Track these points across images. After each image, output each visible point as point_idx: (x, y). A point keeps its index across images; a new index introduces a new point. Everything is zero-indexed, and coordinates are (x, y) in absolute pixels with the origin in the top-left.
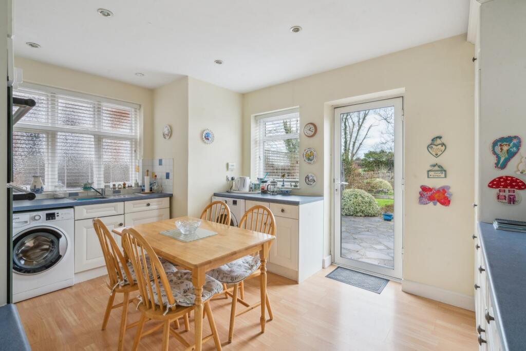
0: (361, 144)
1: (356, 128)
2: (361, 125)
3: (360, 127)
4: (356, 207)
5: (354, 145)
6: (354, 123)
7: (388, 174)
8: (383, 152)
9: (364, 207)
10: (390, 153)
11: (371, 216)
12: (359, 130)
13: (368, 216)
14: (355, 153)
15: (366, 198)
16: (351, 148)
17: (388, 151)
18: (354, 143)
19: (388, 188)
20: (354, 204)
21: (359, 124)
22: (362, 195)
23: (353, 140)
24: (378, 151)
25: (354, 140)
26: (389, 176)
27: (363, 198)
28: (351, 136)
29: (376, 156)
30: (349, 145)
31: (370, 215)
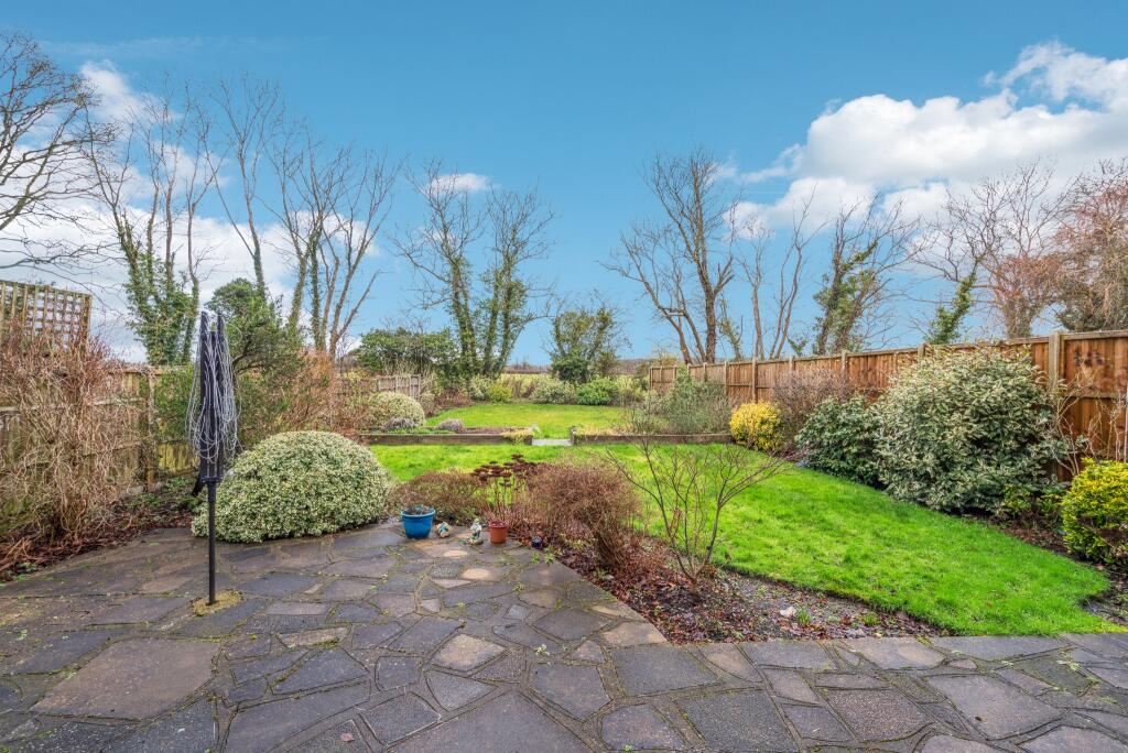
0: (355, 311)
1: (343, 272)
2: (354, 267)
3: (352, 269)
4: (309, 503)
5: (337, 313)
6: (337, 259)
7: (415, 382)
8: (402, 332)
9: (337, 499)
10: (417, 335)
11: (363, 526)
12: (349, 277)
13: (354, 526)
14: (342, 332)
15: (346, 465)
16: (331, 320)
17: (414, 331)
18: (339, 307)
19: (415, 414)
20: (296, 490)
21: (350, 264)
22: (332, 454)
23: (336, 299)
24: (393, 329)
25: (338, 301)
26: (417, 386)
27: (334, 463)
28: (331, 290)
29: (390, 342)
30: (327, 311)
31: (360, 521)
